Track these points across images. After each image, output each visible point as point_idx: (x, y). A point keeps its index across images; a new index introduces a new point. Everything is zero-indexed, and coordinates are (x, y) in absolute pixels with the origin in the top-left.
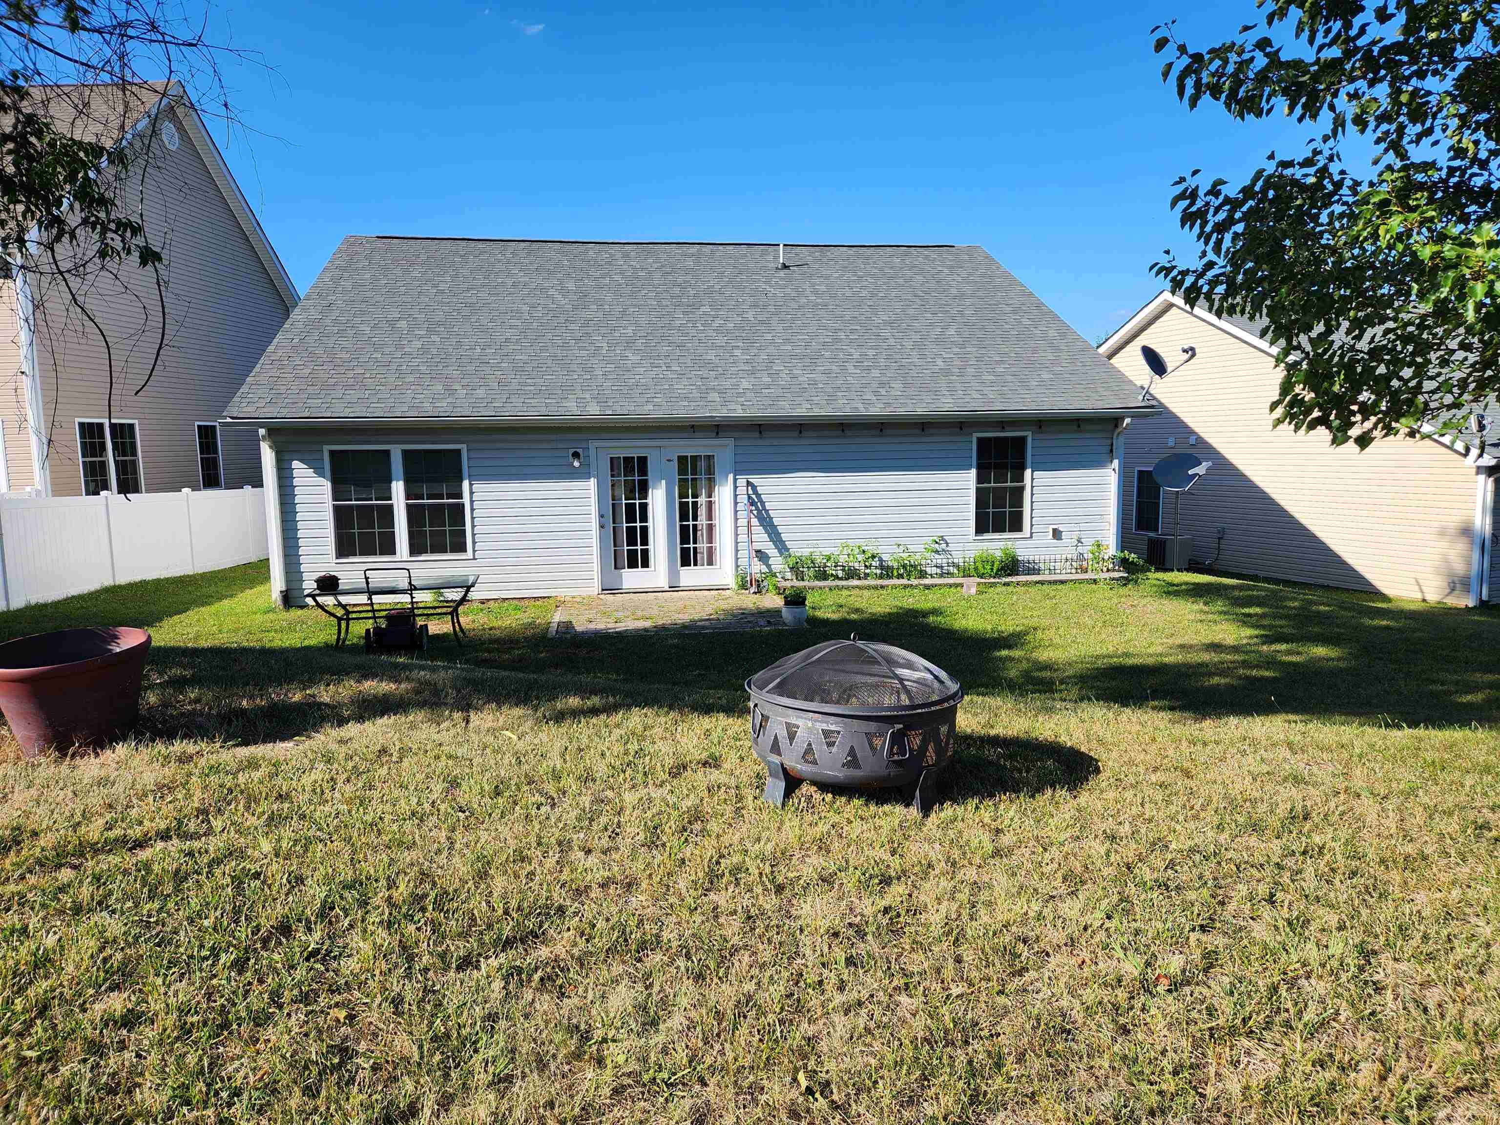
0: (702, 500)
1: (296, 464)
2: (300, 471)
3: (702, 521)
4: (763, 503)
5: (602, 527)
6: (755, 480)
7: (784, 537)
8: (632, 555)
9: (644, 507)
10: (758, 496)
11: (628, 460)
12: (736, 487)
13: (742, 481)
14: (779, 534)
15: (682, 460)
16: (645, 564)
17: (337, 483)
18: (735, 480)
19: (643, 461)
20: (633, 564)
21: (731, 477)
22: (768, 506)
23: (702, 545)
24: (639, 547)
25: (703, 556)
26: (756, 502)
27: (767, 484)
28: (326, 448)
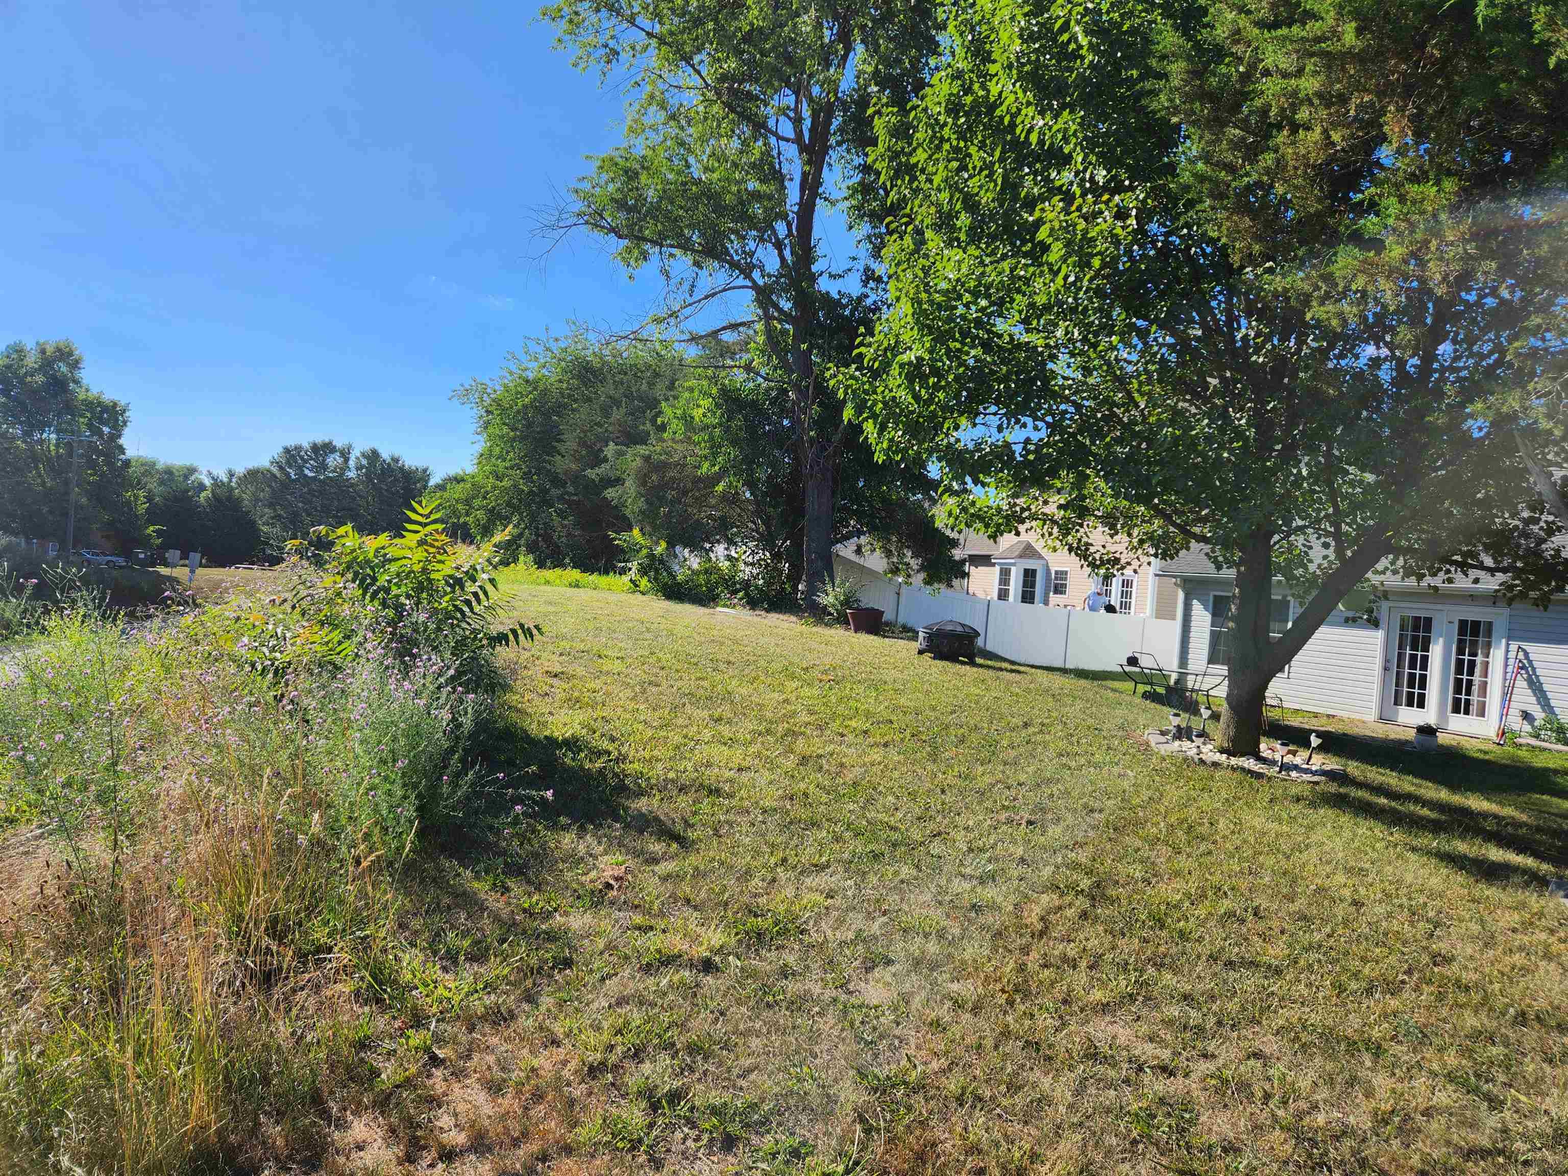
0: (1479, 659)
1: (1195, 602)
2: (1197, 606)
3: (1477, 678)
4: (1534, 669)
5: (1386, 669)
6: (1526, 646)
7: (1553, 703)
8: (1410, 696)
9: (1425, 659)
10: (1530, 662)
11: (1417, 619)
12: (1507, 651)
13: (1514, 646)
14: (1547, 700)
15: (1463, 624)
16: (1421, 705)
17: (1214, 615)
18: (1508, 645)
19: (1428, 621)
20: (1410, 704)
21: (1504, 641)
22: (1538, 672)
23: (1475, 698)
24: (1416, 691)
25: (1474, 708)
26: (1526, 667)
27: (1540, 653)
28: (1212, 594)
